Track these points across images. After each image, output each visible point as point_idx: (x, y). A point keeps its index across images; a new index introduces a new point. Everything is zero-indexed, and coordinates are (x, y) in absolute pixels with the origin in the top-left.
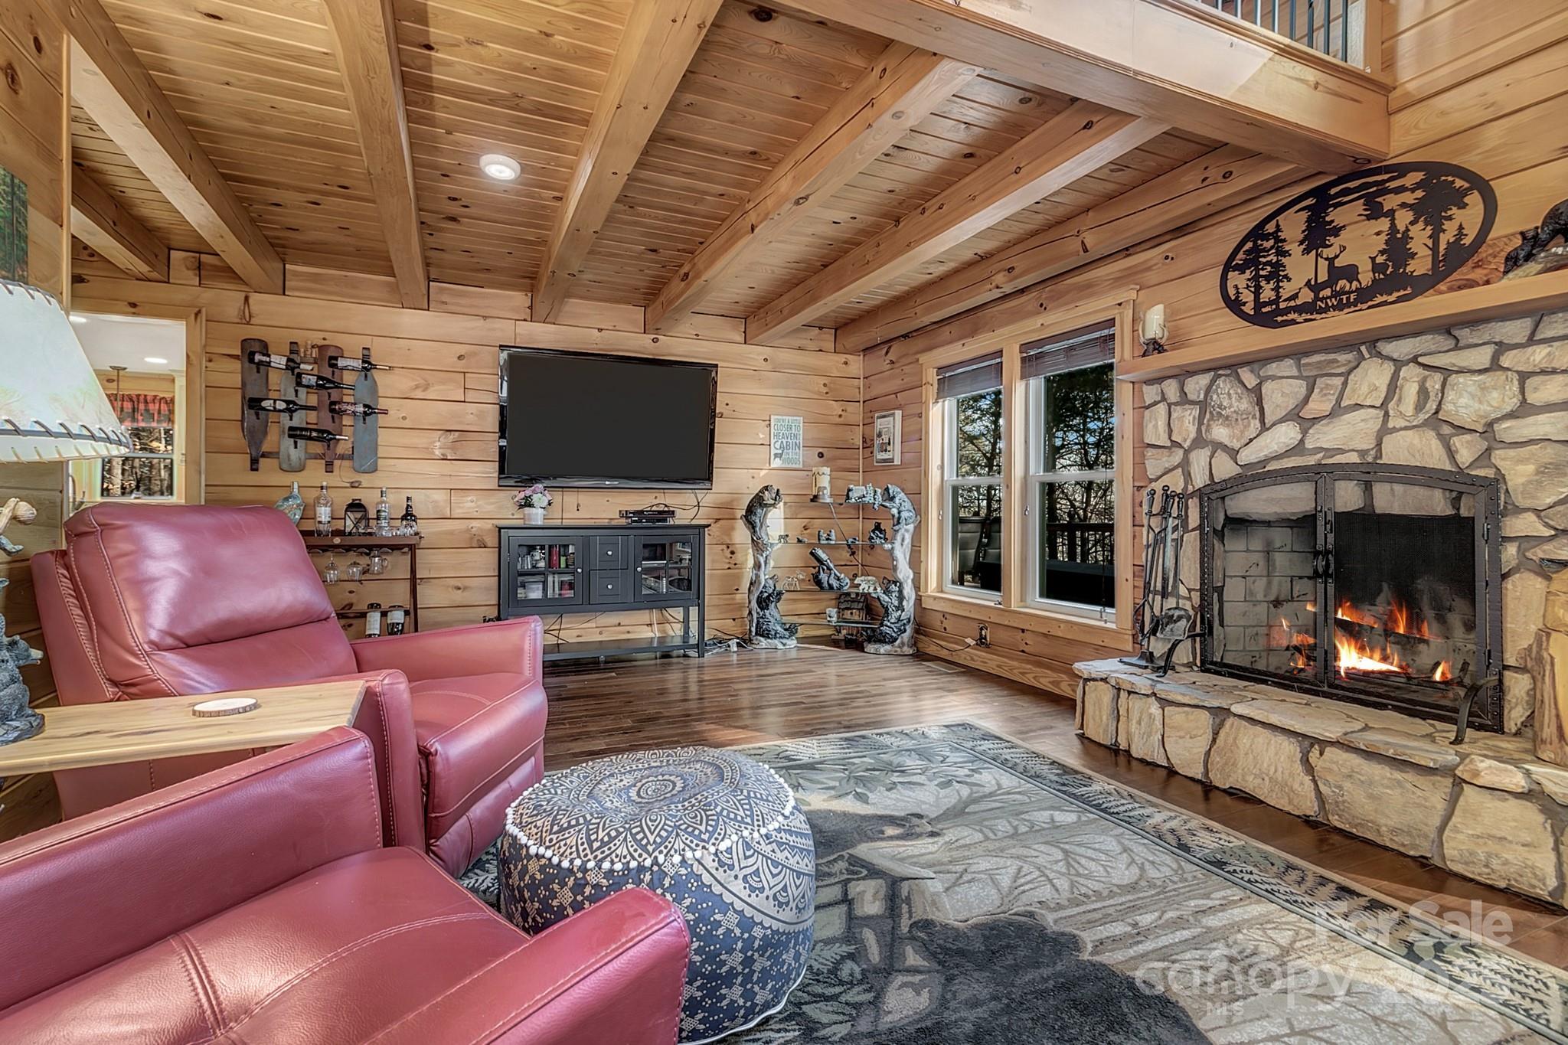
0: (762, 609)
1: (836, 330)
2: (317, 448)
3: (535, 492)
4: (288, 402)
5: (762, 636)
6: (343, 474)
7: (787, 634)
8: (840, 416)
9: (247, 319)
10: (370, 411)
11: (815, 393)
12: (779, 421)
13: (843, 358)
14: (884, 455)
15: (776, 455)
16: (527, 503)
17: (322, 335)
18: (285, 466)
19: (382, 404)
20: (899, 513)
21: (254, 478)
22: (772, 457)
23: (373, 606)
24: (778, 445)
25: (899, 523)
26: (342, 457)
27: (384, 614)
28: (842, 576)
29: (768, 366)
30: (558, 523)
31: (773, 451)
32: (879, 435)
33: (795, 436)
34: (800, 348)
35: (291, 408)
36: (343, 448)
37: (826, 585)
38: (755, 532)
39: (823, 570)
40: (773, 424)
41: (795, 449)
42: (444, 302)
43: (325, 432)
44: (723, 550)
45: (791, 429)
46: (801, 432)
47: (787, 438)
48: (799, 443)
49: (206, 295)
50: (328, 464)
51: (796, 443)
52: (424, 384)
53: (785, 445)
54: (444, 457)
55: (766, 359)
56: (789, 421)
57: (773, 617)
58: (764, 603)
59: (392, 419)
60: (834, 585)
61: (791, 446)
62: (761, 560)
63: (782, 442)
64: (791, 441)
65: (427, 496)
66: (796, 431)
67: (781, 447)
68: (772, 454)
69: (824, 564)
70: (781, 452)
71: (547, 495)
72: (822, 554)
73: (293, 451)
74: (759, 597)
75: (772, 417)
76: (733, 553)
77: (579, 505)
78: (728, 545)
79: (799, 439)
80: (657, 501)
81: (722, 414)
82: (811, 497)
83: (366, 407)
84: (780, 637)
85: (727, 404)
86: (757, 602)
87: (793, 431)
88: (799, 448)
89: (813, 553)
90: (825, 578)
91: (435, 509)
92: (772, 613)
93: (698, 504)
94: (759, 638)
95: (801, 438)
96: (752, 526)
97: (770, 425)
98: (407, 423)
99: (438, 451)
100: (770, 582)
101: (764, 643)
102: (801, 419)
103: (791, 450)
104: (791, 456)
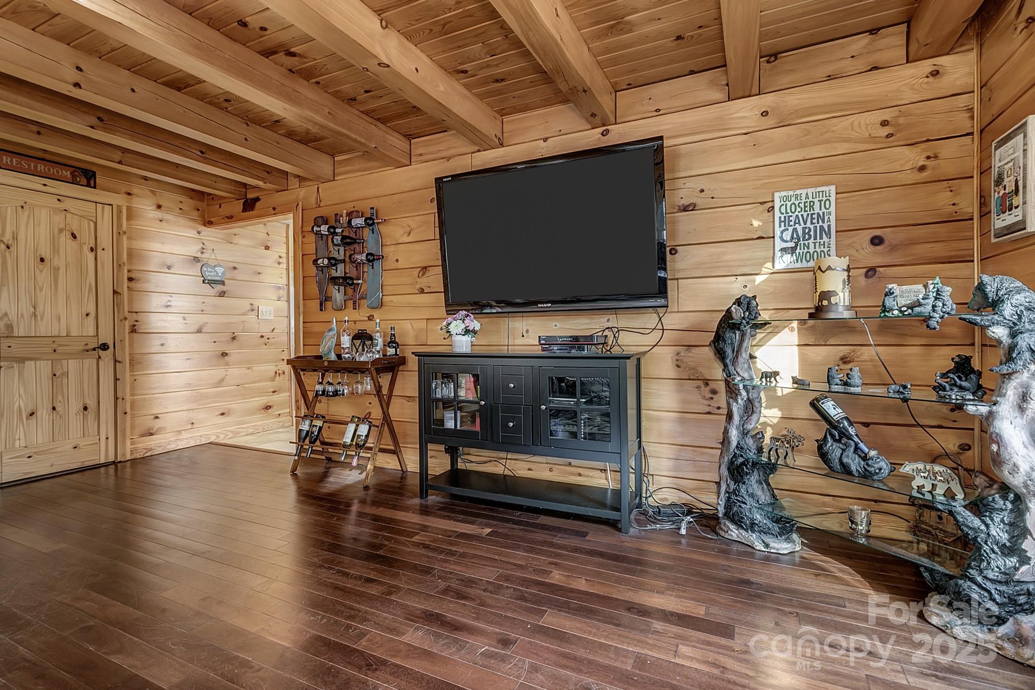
0: (736, 482)
1: (909, 23)
2: (349, 290)
3: (455, 319)
5: (733, 521)
6: (363, 310)
7: (776, 528)
8: (922, 168)
9: (318, 203)
10: (372, 258)
11: (863, 141)
12: (788, 198)
13: (927, 66)
14: (1009, 219)
15: (783, 250)
16: (447, 332)
17: (352, 204)
18: (335, 308)
19: (384, 251)
20: (1013, 335)
21: (322, 316)
22: (778, 254)
24: (787, 236)
25: (1010, 359)
26: (362, 298)
28: (873, 453)
29: (770, 121)
31: (779, 244)
32: (999, 181)
33: (820, 217)
34: (830, 78)
35: (332, 263)
36: (362, 290)
37: (836, 464)
38: (725, 365)
39: (833, 436)
40: (777, 205)
41: (821, 238)
42: (421, 155)
43: (352, 279)
44: (698, 387)
45: (812, 207)
46: (833, 209)
47: (805, 223)
48: (829, 226)
49: (302, 192)
50: (355, 303)
51: (822, 228)
52: (409, 229)
53: (800, 233)
54: (422, 291)
55: (765, 114)
56: (807, 197)
57: (752, 496)
58: (737, 472)
59: (389, 263)
60: (853, 468)
61: (812, 233)
62: (735, 409)
63: (795, 230)
64: (812, 227)
65: (407, 326)
66: (823, 209)
67: (792, 238)
68: (777, 248)
69: (835, 428)
70: (792, 244)
71: (467, 321)
72: (831, 408)
73: (337, 294)
74: (731, 463)
75: (777, 195)
76: (714, 392)
77: (527, 331)
78: (706, 382)
79: (829, 220)
80: (610, 325)
81: (694, 205)
82: (813, 311)
83: (371, 254)
84: (760, 532)
85: (702, 191)
86: (729, 469)
87: (817, 210)
88: (829, 235)
89: (814, 405)
90: (834, 449)
91: (416, 336)
92: (750, 491)
93: (659, 326)
94: (728, 523)
95: (833, 218)
96: (721, 355)
97: (773, 207)
98: (401, 265)
99: (418, 286)
100: (750, 442)
101: (734, 533)
102: (833, 188)
103: (812, 240)
104: (812, 250)
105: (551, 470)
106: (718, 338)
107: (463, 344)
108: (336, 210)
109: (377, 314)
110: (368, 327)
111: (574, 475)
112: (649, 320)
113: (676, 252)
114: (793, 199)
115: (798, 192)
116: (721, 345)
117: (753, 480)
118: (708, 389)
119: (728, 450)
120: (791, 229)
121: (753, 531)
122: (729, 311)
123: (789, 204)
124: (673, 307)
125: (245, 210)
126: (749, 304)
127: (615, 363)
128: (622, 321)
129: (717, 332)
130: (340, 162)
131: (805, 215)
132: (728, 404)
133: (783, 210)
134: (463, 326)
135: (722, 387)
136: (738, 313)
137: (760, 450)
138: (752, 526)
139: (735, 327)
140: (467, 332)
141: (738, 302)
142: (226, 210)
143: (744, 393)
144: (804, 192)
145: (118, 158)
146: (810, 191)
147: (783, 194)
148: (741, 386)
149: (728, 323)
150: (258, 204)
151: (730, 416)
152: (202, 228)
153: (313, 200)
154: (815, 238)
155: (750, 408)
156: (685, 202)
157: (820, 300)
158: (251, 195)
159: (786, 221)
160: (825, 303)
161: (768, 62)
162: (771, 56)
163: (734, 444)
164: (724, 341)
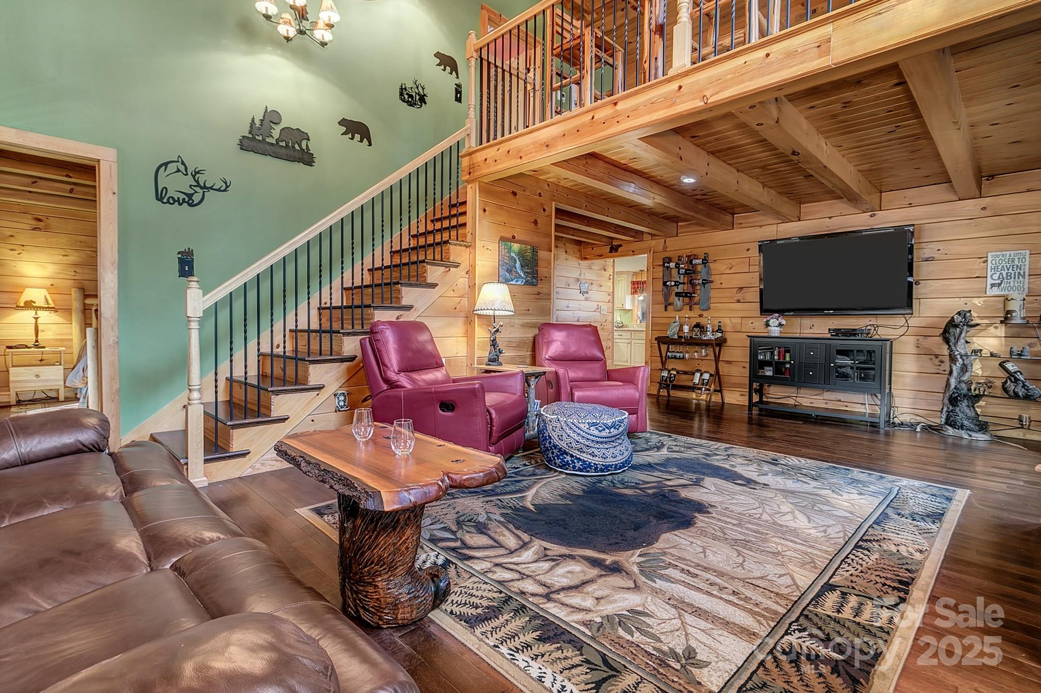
0: (953, 406)
2: (687, 300)
3: (772, 318)
4: (675, 282)
5: (950, 425)
6: (696, 311)
7: (976, 427)
9: (665, 249)
10: (705, 282)
12: (997, 256)
15: (993, 285)
16: (767, 325)
17: (690, 250)
18: (676, 309)
19: (713, 278)
21: (666, 314)
22: (989, 287)
23: (698, 371)
24: (996, 277)
26: (695, 304)
27: (701, 375)
28: (1032, 387)
29: (987, 213)
30: (798, 335)
31: (990, 281)
33: (1019, 267)
34: (1029, 191)
35: (677, 284)
36: (696, 299)
37: (1011, 393)
38: (950, 346)
39: (1011, 380)
40: (990, 259)
41: (1019, 278)
42: (741, 224)
43: (690, 293)
44: (931, 359)
45: (1013, 261)
46: (1027, 263)
47: (1008, 270)
48: (1024, 272)
49: (653, 243)
50: (691, 307)
51: (1019, 273)
52: (730, 266)
53: (1005, 276)
54: (739, 301)
55: (984, 209)
56: (1010, 256)
57: (963, 413)
58: (954, 401)
59: (715, 285)
60: (1020, 394)
61: (1013, 276)
62: (954, 368)
63: (1001, 273)
64: (1013, 272)
65: (727, 321)
66: (1021, 263)
67: (999, 278)
68: (989, 284)
69: (1013, 376)
70: (999, 282)
71: (780, 319)
72: (1010, 366)
73: (678, 302)
74: (951, 396)
75: (990, 254)
76: (942, 362)
77: (813, 326)
78: (937, 356)
79: (1024, 269)
80: (871, 323)
81: (933, 258)
82: (1003, 319)
83: (705, 280)
84: (967, 430)
85: (939, 250)
86: (949, 400)
87: (1016, 262)
88: (1024, 277)
89: (1001, 365)
90: (1011, 386)
91: (734, 327)
92: (962, 410)
93: (906, 325)
94: (947, 426)
95: (1027, 268)
96: (947, 341)
97: (987, 261)
98: (723, 286)
99: (736, 298)
100: (963, 386)
101: (950, 431)
102: (1028, 252)
103: (1012, 279)
104: (1012, 285)
105: (826, 403)
106: (946, 331)
107: (775, 331)
108: (680, 253)
109: (705, 314)
110: (702, 321)
111: (843, 406)
112: (901, 321)
113: (919, 284)
114: (1001, 257)
115: (1004, 253)
116: (947, 335)
117: (964, 404)
118: (938, 360)
119: (949, 389)
120: (998, 273)
121: (962, 429)
122: (953, 318)
123: (998, 259)
124: (916, 314)
125: (611, 252)
126: (965, 314)
127: (880, 343)
128: (881, 321)
129: (945, 329)
130: (682, 226)
131: (1008, 265)
132: (951, 366)
133: (994, 262)
134: (778, 322)
135: (947, 359)
136: (958, 319)
137: (970, 390)
138: (962, 427)
139: (956, 326)
140: (780, 325)
141: (959, 313)
142: (597, 251)
143: (960, 360)
144: (1008, 253)
145: (572, 233)
146: (1012, 253)
147: (994, 253)
148: (958, 356)
149: (952, 324)
150: (620, 249)
151: (951, 372)
152: (581, 262)
153: (661, 247)
154: (1015, 278)
155: (964, 369)
156: (927, 256)
157: (1007, 314)
158: (615, 243)
159: (995, 269)
160: (1009, 316)
161: (987, 180)
162: (989, 176)
163: (953, 386)
164: (949, 333)
